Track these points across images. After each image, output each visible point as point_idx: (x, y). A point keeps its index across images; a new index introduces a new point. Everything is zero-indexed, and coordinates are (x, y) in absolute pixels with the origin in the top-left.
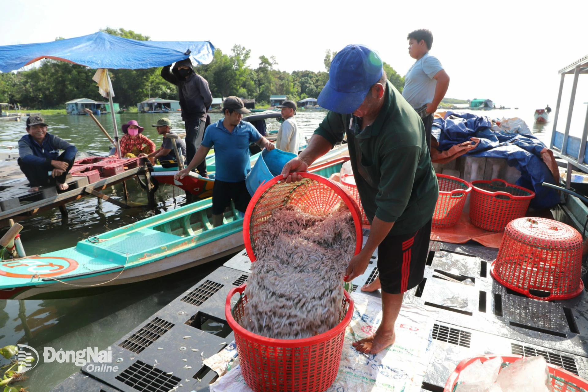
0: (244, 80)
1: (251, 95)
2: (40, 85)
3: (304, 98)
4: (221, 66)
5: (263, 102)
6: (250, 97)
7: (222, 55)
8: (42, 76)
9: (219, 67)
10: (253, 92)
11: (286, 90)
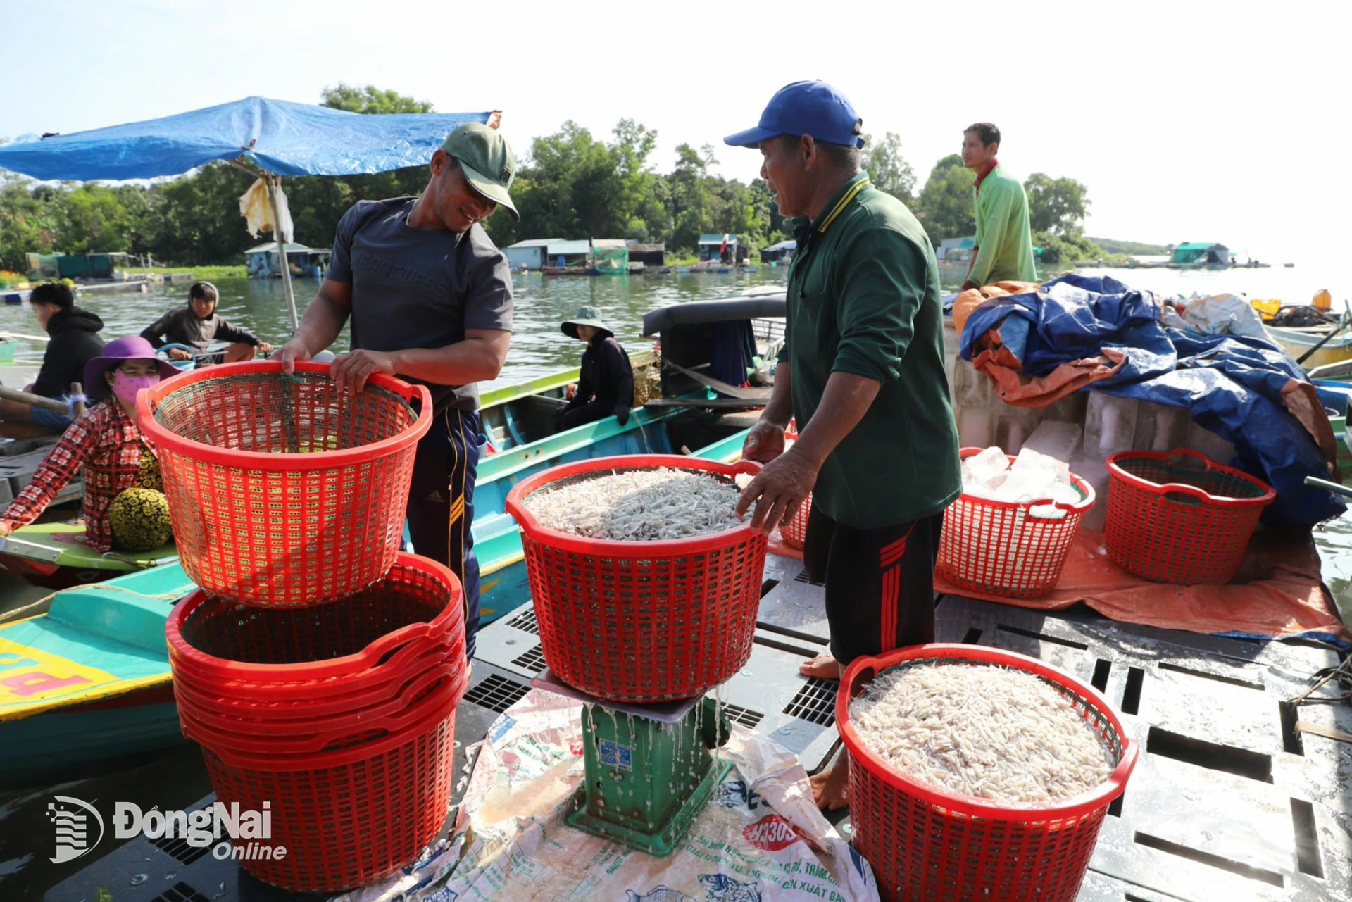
0: (641, 199)
1: (656, 234)
2: (195, 213)
3: (778, 240)
4: (587, 168)
5: (684, 249)
6: (653, 238)
7: (592, 144)
8: (200, 194)
9: (585, 171)
10: (661, 227)
11: (735, 223)
